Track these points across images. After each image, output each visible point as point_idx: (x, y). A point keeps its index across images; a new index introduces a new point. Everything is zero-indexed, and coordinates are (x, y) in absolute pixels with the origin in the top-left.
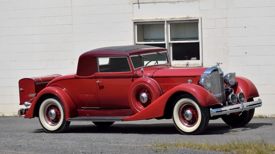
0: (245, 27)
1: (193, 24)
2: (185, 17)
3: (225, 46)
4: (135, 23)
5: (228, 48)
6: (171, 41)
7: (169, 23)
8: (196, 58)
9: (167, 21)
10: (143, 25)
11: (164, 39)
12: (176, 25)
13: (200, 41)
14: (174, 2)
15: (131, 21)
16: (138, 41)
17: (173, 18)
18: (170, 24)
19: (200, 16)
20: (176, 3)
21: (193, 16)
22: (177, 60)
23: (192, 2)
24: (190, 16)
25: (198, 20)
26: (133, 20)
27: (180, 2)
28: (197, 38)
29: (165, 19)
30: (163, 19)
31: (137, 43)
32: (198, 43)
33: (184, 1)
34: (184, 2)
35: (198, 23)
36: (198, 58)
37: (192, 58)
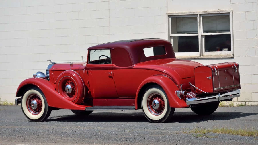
1: (225, 17)
2: (217, 10)
3: (255, 38)
4: (169, 16)
6: (203, 33)
7: (202, 16)
8: (227, 49)
9: (200, 14)
10: (177, 18)
11: (197, 31)
12: (208, 18)
13: (231, 32)
16: (172, 34)
17: (205, 12)
19: (231, 9)
21: (225, 9)
22: (209, 51)
24: (221, 10)
25: (229, 13)
26: (167, 14)
28: (229, 31)
29: (198, 13)
30: (196, 13)
31: (171, 35)
32: (230, 35)
35: (229, 16)
36: (230, 49)
37: (224, 49)
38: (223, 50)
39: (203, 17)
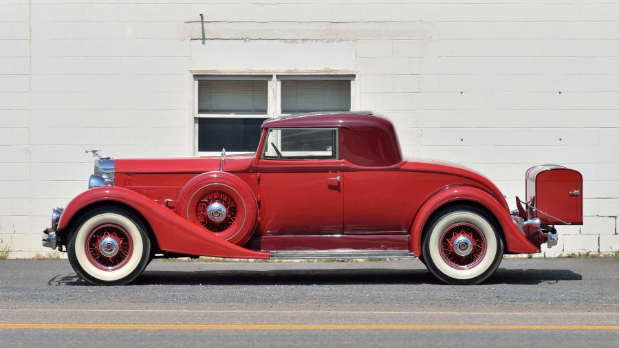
0: (462, 93)
2: (322, 69)
3: (414, 126)
4: (195, 76)
5: (421, 130)
6: (281, 113)
7: (279, 79)
9: (277, 76)
11: (266, 110)
14: (293, 41)
15: (189, 72)
16: (200, 113)
17: (291, 71)
18: (283, 82)
19: (356, 68)
20: (300, 42)
21: (338, 66)
23: (339, 41)
24: (331, 68)
25: (353, 76)
26: (191, 71)
27: (310, 41)
29: (275, 72)
30: (269, 72)
31: (197, 115)
33: (320, 40)
34: (319, 42)
39: (282, 81)
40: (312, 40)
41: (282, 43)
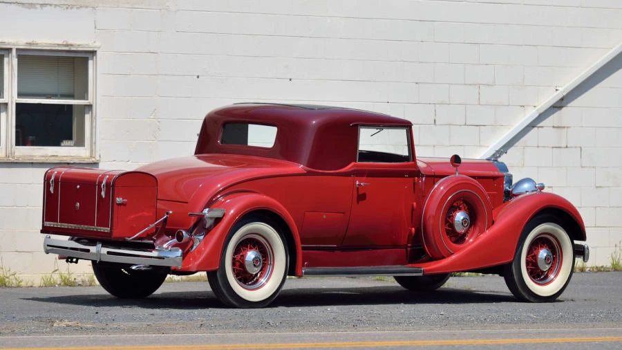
0: (198, 77)
3: (152, 117)
5: (159, 122)
6: (18, 97)
8: (72, 142)
9: (17, 49)
13: (91, 101)
14: (32, 5)
19: (95, 42)
20: (38, 6)
21: (80, 41)
23: (78, 8)
24: (70, 42)
27: (48, 6)
28: (85, 96)
29: (14, 45)
30: (9, 44)
33: (59, 6)
37: (64, 141)
38: (62, 144)
40: (51, 5)
41: (20, 8)
